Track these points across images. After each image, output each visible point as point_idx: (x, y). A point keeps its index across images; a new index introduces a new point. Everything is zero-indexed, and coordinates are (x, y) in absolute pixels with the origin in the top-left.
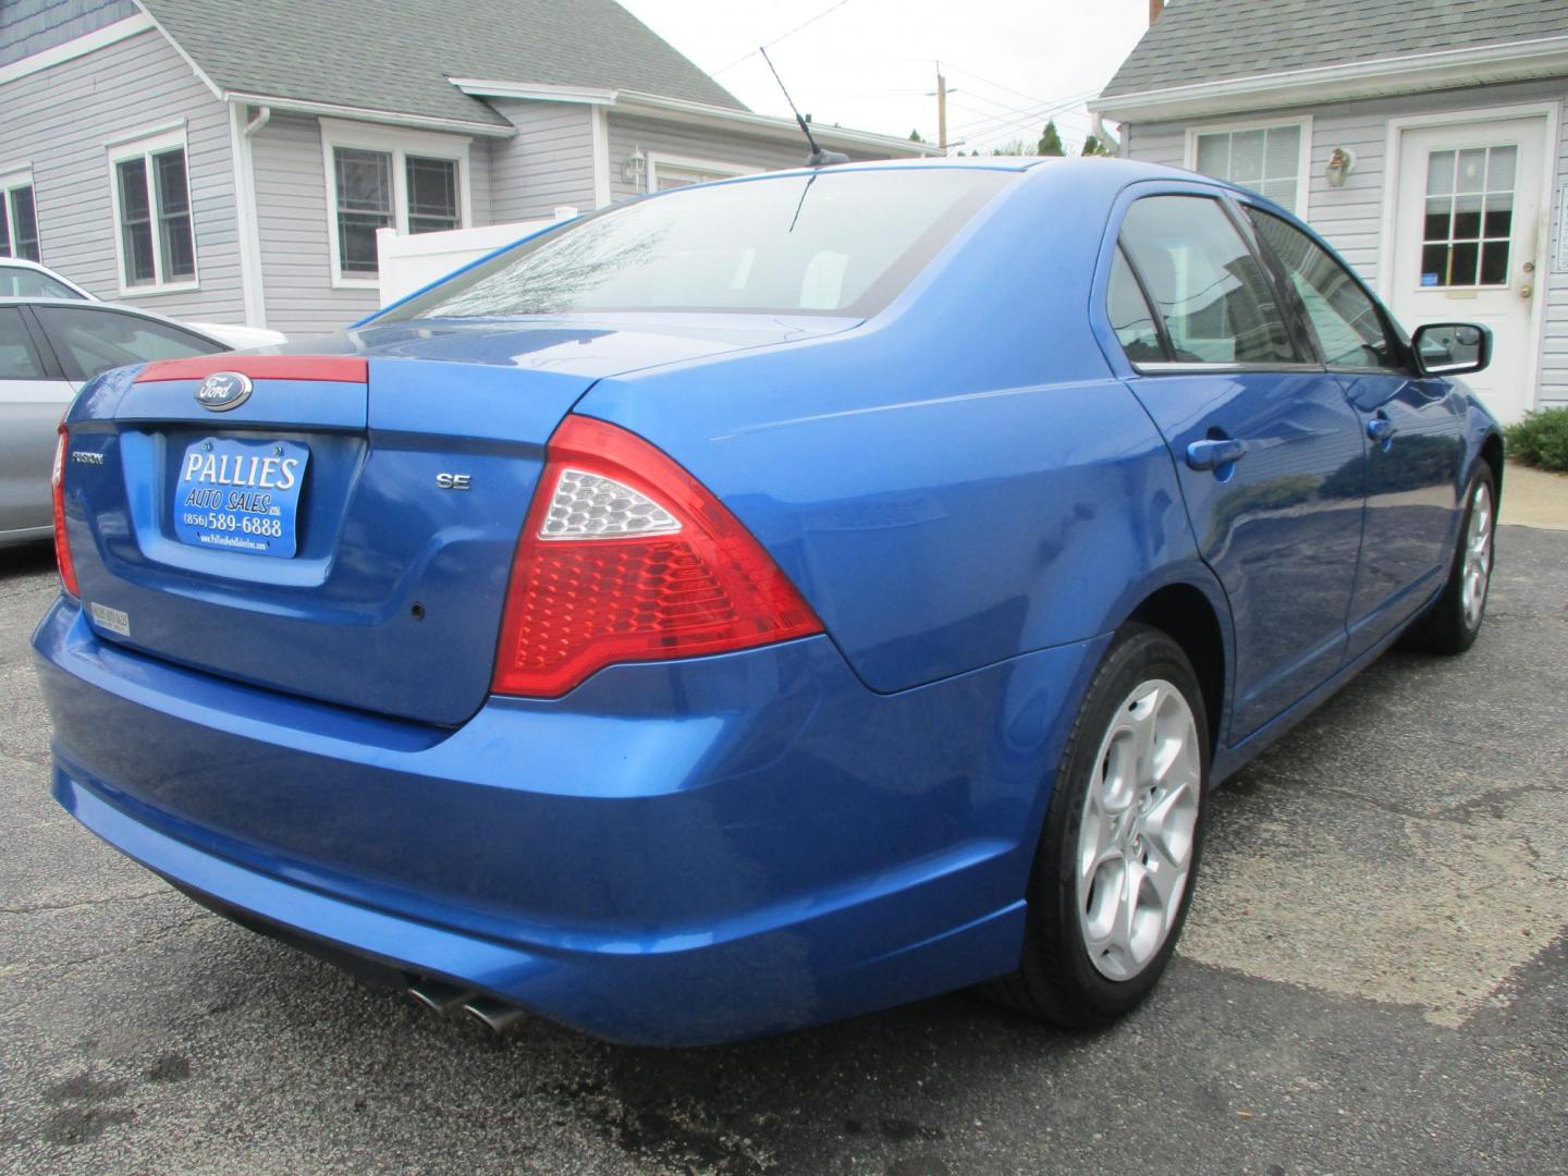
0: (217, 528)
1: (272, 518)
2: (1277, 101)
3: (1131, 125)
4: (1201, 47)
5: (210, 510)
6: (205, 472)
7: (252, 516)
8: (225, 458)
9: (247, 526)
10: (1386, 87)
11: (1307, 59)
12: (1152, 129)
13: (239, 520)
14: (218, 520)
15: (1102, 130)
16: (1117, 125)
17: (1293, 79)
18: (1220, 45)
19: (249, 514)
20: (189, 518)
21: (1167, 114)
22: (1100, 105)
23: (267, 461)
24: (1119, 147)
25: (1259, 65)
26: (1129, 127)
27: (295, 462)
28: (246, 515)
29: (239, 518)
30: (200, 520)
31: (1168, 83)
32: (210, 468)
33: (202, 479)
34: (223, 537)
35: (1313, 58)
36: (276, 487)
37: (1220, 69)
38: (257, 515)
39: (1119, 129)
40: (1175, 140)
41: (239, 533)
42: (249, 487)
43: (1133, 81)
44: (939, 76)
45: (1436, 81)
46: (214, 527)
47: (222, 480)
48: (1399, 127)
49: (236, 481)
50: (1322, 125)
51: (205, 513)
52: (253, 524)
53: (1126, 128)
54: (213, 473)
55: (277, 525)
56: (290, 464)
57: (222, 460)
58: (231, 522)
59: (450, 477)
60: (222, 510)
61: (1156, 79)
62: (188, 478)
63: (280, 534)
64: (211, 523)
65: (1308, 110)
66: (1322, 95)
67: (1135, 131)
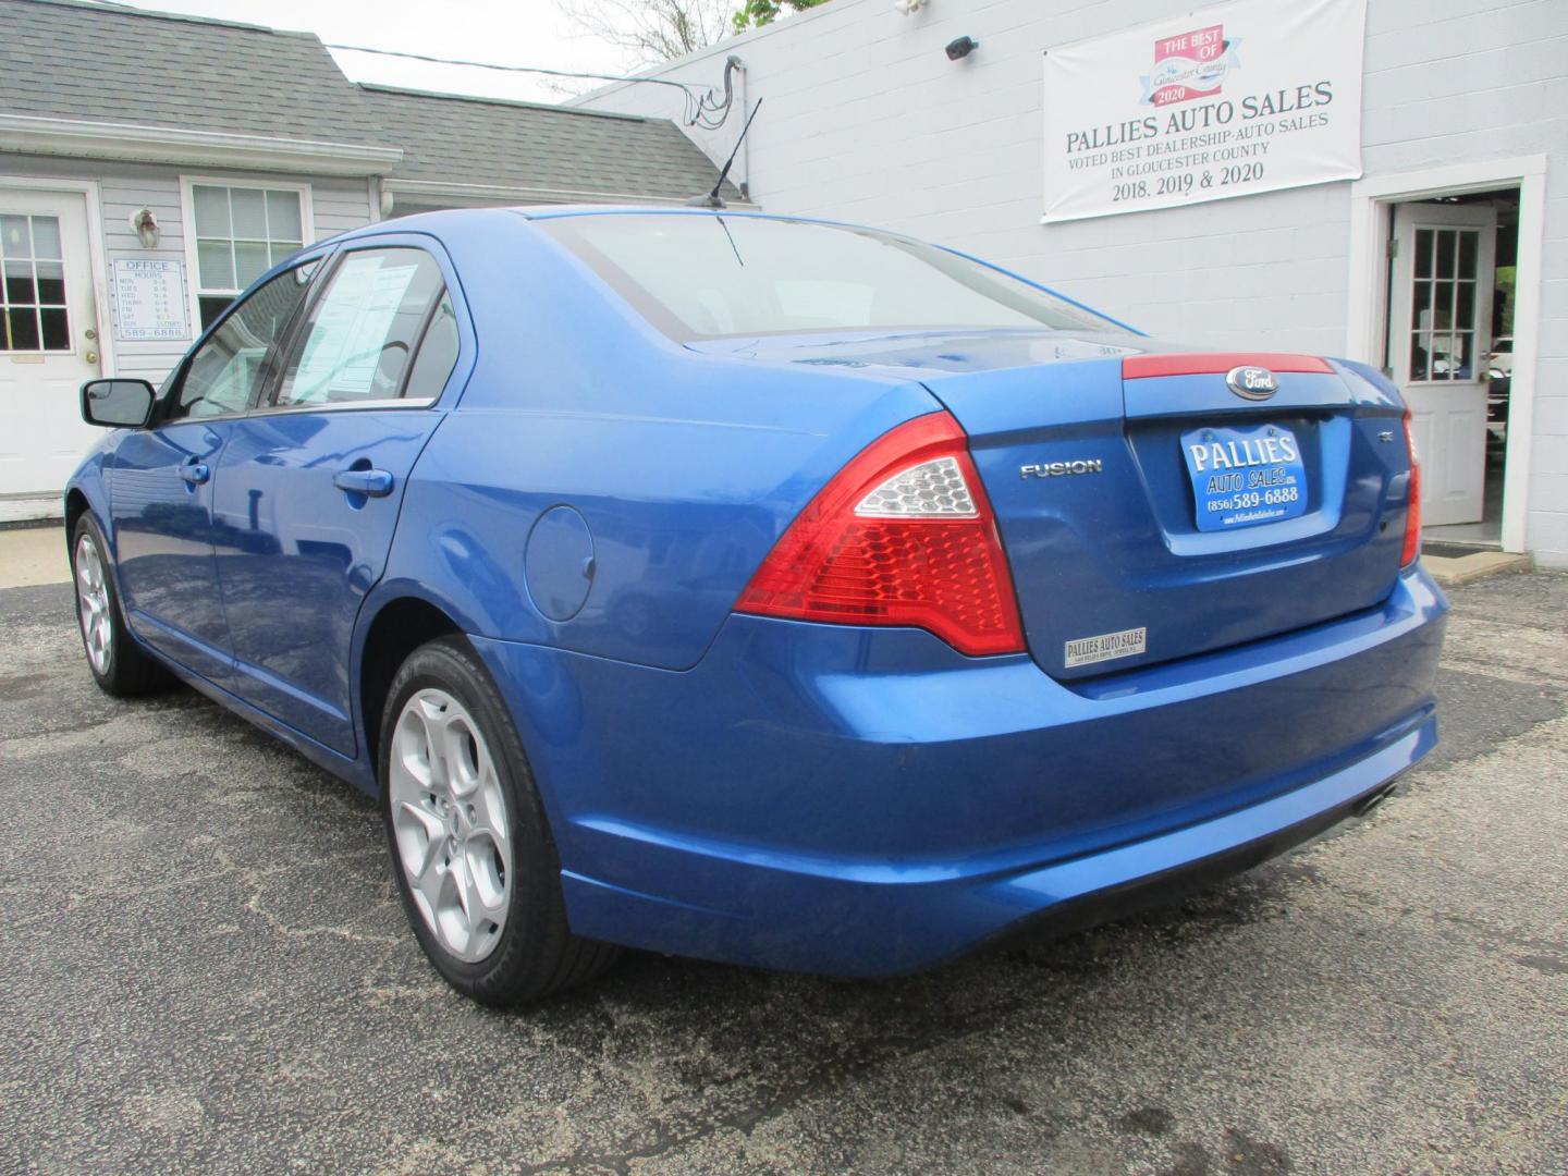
0: (1243, 508)
1: (1289, 486)
5: (1234, 493)
6: (1216, 460)
7: (1273, 489)
8: (1231, 444)
9: (1269, 498)
13: (1262, 494)
14: (1242, 500)
19: (1270, 488)
20: (1213, 506)
23: (1267, 442)
27: (1288, 440)
28: (1266, 489)
29: (1261, 492)
30: (1225, 505)
32: (1219, 455)
33: (1216, 467)
34: (1247, 514)
36: (1284, 461)
38: (1278, 487)
41: (1263, 506)
42: (1263, 465)
46: (1239, 507)
47: (1237, 464)
49: (1251, 463)
51: (1229, 496)
52: (1274, 495)
54: (1224, 458)
55: (1294, 490)
56: (1285, 441)
57: (1229, 446)
58: (1255, 498)
60: (1245, 490)
62: (1200, 468)
63: (1296, 497)
64: (1236, 504)
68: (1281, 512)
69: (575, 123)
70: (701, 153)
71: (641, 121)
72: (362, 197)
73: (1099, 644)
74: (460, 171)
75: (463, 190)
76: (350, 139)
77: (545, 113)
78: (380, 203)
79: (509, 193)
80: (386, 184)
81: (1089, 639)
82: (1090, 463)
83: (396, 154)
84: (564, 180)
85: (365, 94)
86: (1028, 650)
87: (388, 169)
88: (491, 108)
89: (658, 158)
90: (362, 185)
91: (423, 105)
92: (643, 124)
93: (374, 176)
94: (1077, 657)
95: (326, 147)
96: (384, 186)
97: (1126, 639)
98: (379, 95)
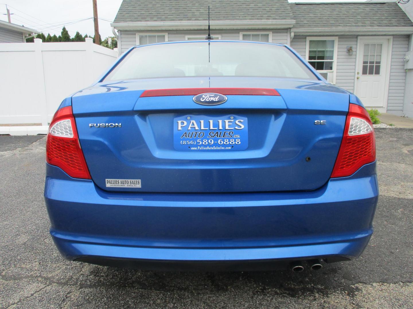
0: (203, 145)
1: (235, 139)
2: (160, 29)
3: (121, 31)
4: (137, 13)
5: (198, 139)
8: (202, 121)
9: (221, 142)
10: (185, 28)
11: (166, 19)
12: (127, 32)
14: (203, 142)
15: (114, 31)
16: (117, 31)
17: (164, 24)
18: (142, 13)
20: (183, 142)
21: (131, 29)
22: (114, 25)
23: (227, 121)
24: (118, 36)
25: (154, 19)
26: (120, 31)
28: (220, 139)
29: (216, 140)
30: (192, 143)
31: (132, 21)
32: (193, 125)
33: (189, 128)
34: (206, 147)
35: (167, 19)
36: (235, 129)
37: (144, 19)
39: (118, 32)
40: (133, 36)
41: (216, 145)
42: (220, 130)
43: (122, 19)
44: (7, 9)
45: (196, 28)
46: (200, 144)
47: (201, 128)
48: (188, 38)
49: (212, 128)
50: (170, 35)
51: (194, 140)
52: (224, 141)
53: (119, 32)
54: (196, 126)
55: (238, 141)
58: (211, 142)
59: (319, 121)
60: (205, 138)
61: (127, 19)
62: (180, 128)
63: (240, 143)
65: (167, 31)
66: (171, 28)
67: (122, 33)
68: (230, 148)
69: (360, 7)
70: (403, 12)
71: (384, 3)
72: (286, 34)
73: (120, 182)
74: (316, 25)
75: (314, 30)
76: (282, 19)
77: (350, 5)
78: (290, 36)
79: (329, 30)
80: (292, 30)
81: (116, 180)
82: (116, 124)
83: (294, 22)
84: (348, 25)
85: (297, 5)
86: (92, 179)
87: (291, 26)
88: (342, 5)
89: (386, 15)
90: (286, 31)
91: (311, 7)
92: (385, 5)
93: (289, 28)
94: (111, 184)
95: (274, 22)
96: (291, 31)
97: (132, 182)
98: (300, 5)
